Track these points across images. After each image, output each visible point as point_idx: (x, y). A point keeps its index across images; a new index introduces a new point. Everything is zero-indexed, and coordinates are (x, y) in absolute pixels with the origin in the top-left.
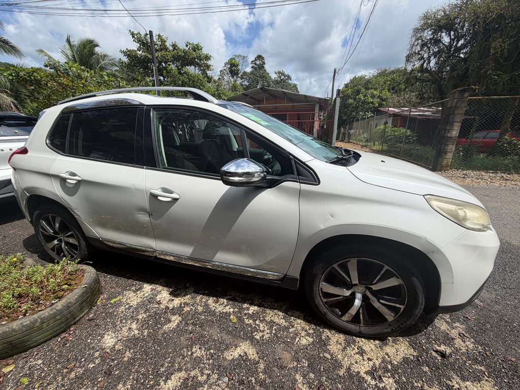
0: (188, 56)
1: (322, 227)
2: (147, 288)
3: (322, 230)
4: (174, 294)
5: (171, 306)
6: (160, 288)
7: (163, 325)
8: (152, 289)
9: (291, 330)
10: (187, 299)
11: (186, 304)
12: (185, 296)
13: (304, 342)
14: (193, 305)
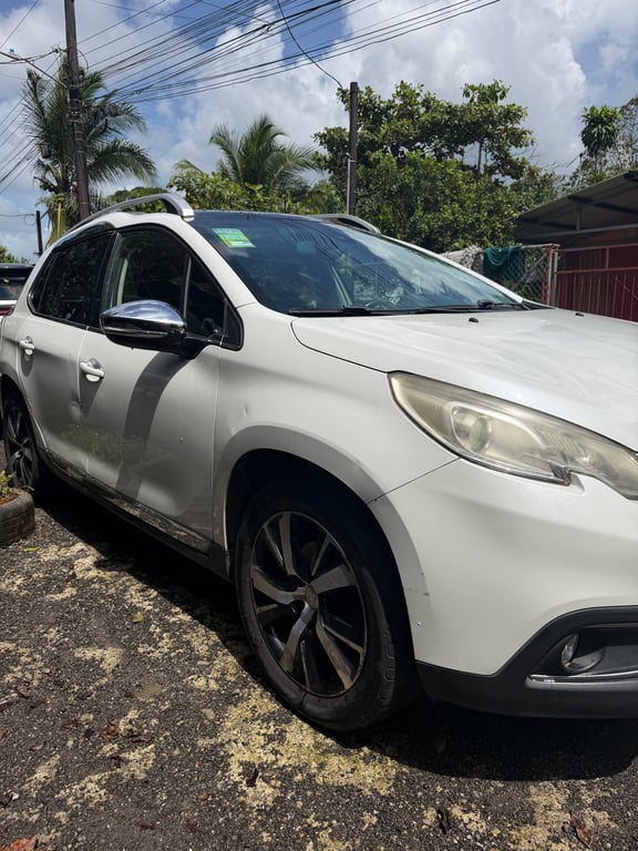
0: (460, 120)
1: (234, 433)
2: (80, 546)
3: (234, 438)
4: (98, 565)
5: (80, 576)
6: (92, 550)
7: (48, 592)
8: (82, 550)
9: (199, 663)
10: (107, 575)
11: (101, 580)
12: (110, 570)
13: (201, 683)
14: (107, 585)
